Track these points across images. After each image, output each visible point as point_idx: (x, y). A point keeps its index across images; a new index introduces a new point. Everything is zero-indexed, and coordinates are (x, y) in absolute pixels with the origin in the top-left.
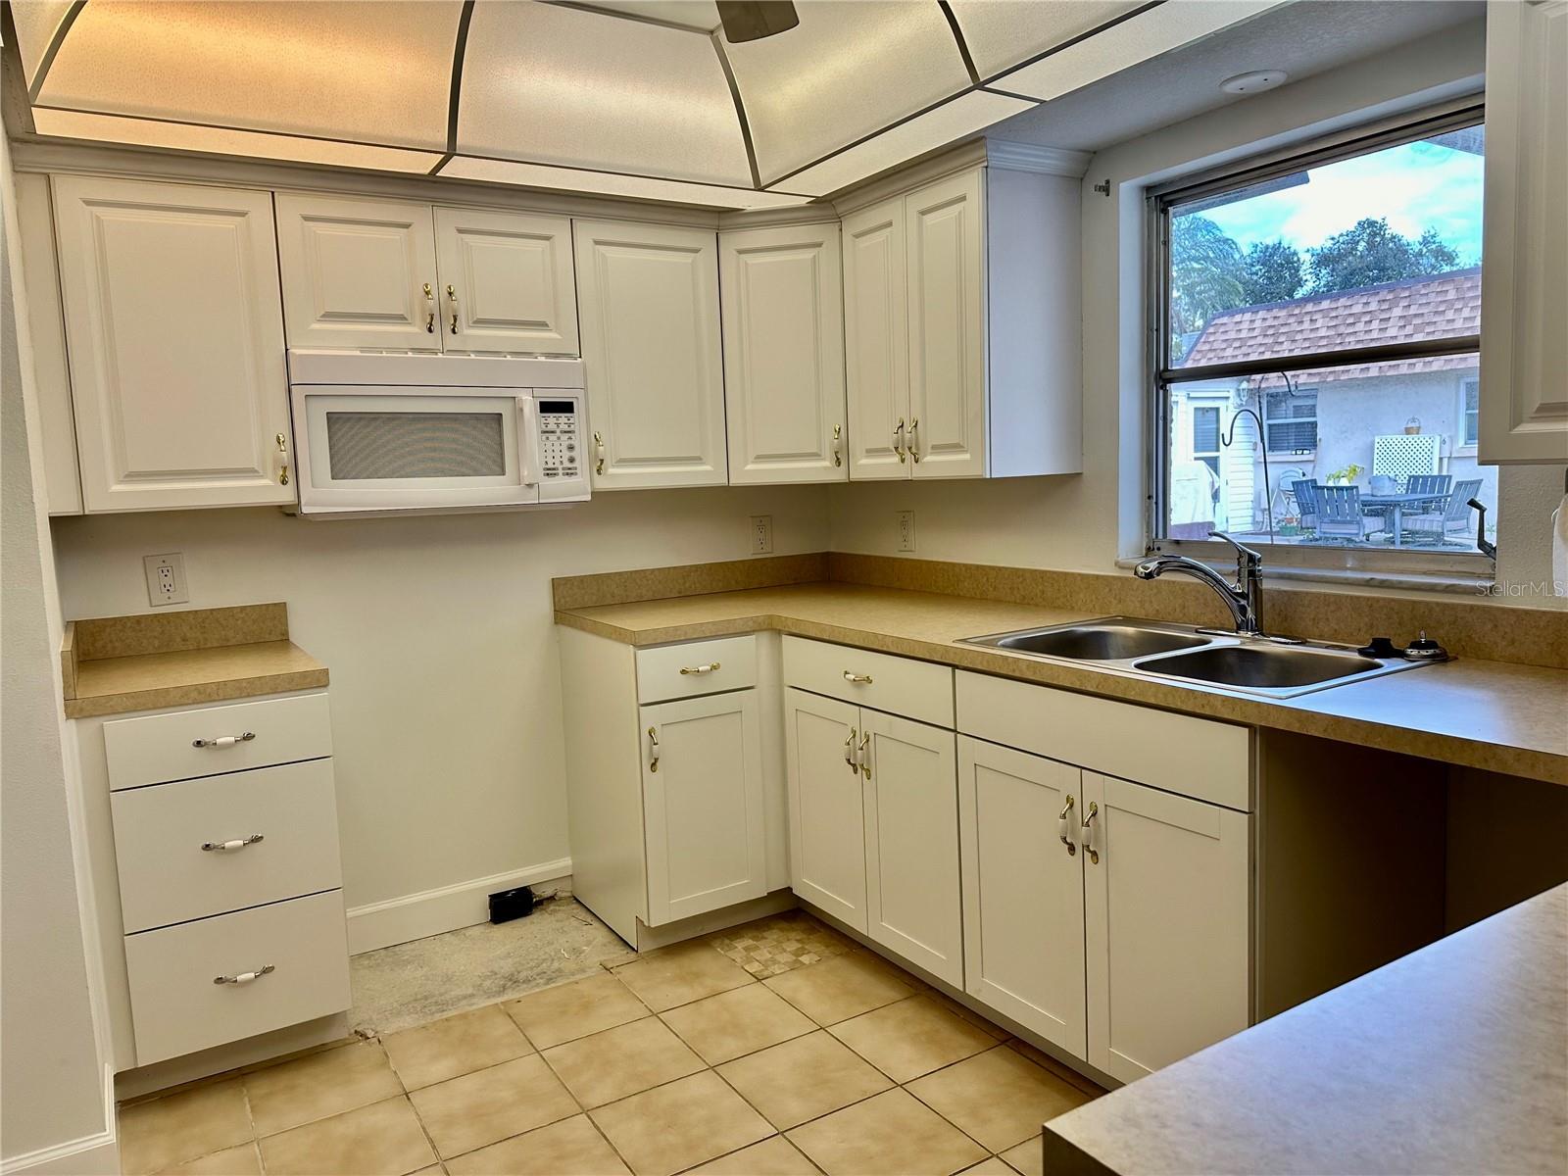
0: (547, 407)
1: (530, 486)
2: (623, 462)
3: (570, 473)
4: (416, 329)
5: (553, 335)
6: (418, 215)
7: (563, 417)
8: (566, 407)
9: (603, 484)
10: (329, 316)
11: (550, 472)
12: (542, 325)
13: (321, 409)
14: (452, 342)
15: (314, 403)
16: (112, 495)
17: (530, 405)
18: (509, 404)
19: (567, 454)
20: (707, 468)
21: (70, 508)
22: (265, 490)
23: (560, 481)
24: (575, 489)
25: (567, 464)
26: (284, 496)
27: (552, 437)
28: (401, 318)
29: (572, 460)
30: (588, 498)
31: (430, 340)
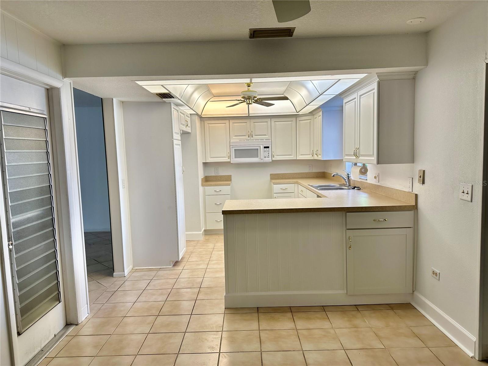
0: (265, 147)
1: (262, 159)
2: (278, 155)
3: (268, 157)
4: (247, 137)
5: (267, 136)
6: (248, 121)
7: (267, 149)
8: (268, 147)
9: (274, 159)
10: (236, 136)
11: (265, 157)
12: (265, 135)
13: (234, 149)
14: (252, 138)
15: (233, 148)
16: (210, 160)
17: (262, 147)
18: (259, 147)
19: (268, 154)
20: (293, 156)
21: (205, 162)
22: (226, 160)
23: (267, 159)
24: (269, 160)
25: (268, 156)
26: (229, 160)
27: (266, 152)
28: (245, 136)
29: (268, 155)
30: (271, 161)
31: (249, 138)
